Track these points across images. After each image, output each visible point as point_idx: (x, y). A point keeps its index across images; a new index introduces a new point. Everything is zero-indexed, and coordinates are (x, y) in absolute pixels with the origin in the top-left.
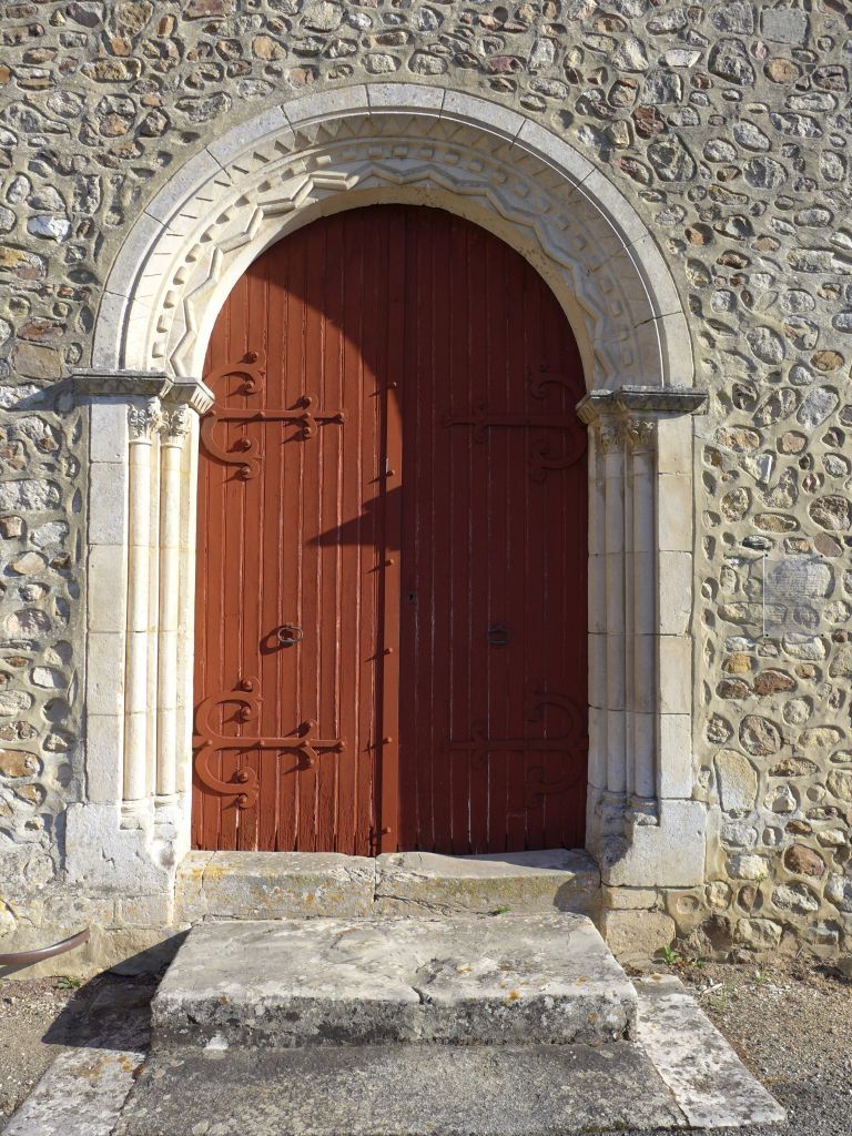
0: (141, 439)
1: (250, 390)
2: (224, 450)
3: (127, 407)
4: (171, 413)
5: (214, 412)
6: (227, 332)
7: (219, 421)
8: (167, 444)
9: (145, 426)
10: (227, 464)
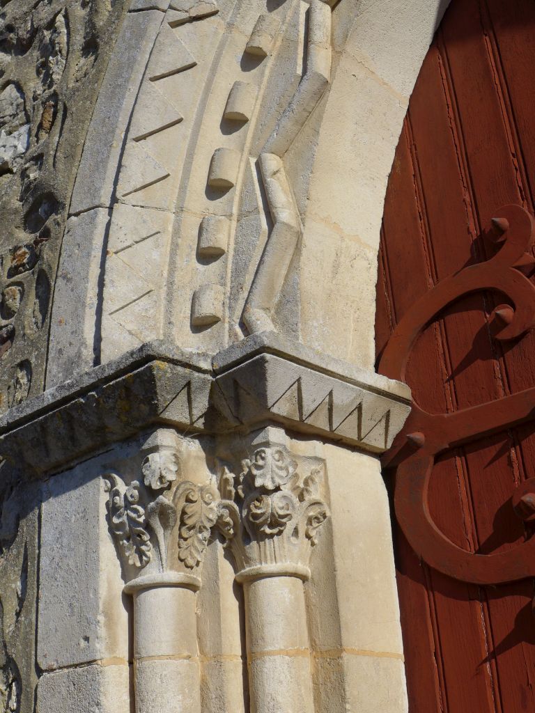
0: (151, 574)
1: (504, 335)
2: (470, 550)
3: (102, 483)
4: (236, 468)
5: (418, 436)
6: (418, 207)
7: (438, 457)
8: (247, 570)
9: (148, 527)
10: (485, 593)
